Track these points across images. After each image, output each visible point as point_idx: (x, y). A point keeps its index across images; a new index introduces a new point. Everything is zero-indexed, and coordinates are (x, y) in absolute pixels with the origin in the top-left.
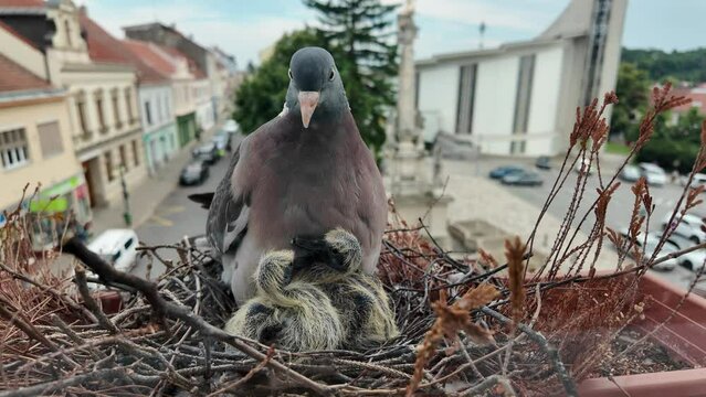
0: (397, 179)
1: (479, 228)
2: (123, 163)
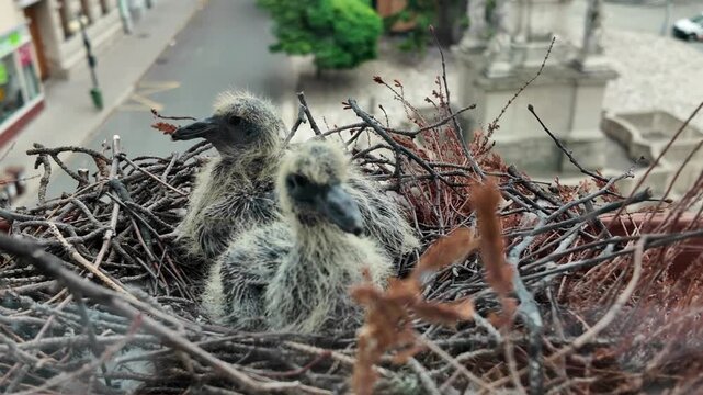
0: (521, 39)
1: (657, 127)
2: (85, 11)
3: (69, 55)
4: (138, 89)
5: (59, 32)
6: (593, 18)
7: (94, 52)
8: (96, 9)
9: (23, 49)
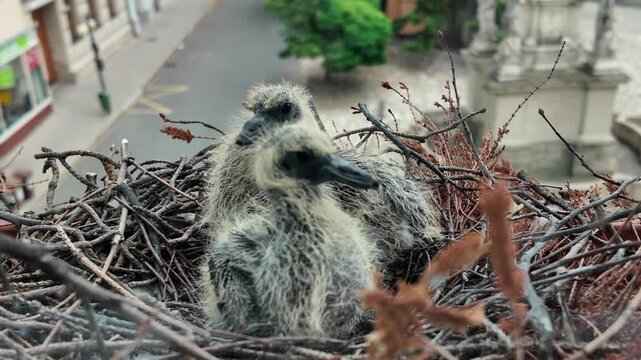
0: (531, 42)
2: (93, 14)
3: (78, 58)
4: (146, 93)
5: (67, 36)
6: (604, 21)
7: (103, 56)
8: (104, 13)
9: (30, 53)
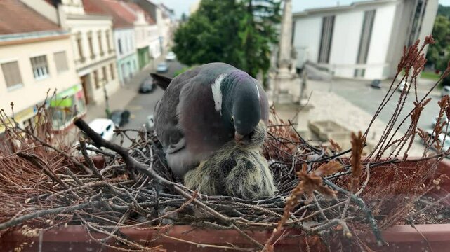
0: (277, 93)
1: (329, 126)
2: (105, 78)
6: (304, 86)
7: (108, 95)
8: (109, 77)
9: (79, 93)
